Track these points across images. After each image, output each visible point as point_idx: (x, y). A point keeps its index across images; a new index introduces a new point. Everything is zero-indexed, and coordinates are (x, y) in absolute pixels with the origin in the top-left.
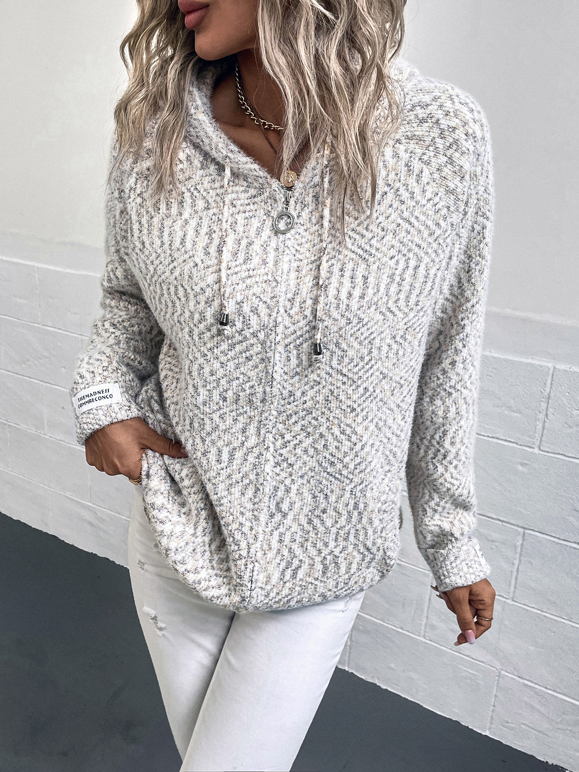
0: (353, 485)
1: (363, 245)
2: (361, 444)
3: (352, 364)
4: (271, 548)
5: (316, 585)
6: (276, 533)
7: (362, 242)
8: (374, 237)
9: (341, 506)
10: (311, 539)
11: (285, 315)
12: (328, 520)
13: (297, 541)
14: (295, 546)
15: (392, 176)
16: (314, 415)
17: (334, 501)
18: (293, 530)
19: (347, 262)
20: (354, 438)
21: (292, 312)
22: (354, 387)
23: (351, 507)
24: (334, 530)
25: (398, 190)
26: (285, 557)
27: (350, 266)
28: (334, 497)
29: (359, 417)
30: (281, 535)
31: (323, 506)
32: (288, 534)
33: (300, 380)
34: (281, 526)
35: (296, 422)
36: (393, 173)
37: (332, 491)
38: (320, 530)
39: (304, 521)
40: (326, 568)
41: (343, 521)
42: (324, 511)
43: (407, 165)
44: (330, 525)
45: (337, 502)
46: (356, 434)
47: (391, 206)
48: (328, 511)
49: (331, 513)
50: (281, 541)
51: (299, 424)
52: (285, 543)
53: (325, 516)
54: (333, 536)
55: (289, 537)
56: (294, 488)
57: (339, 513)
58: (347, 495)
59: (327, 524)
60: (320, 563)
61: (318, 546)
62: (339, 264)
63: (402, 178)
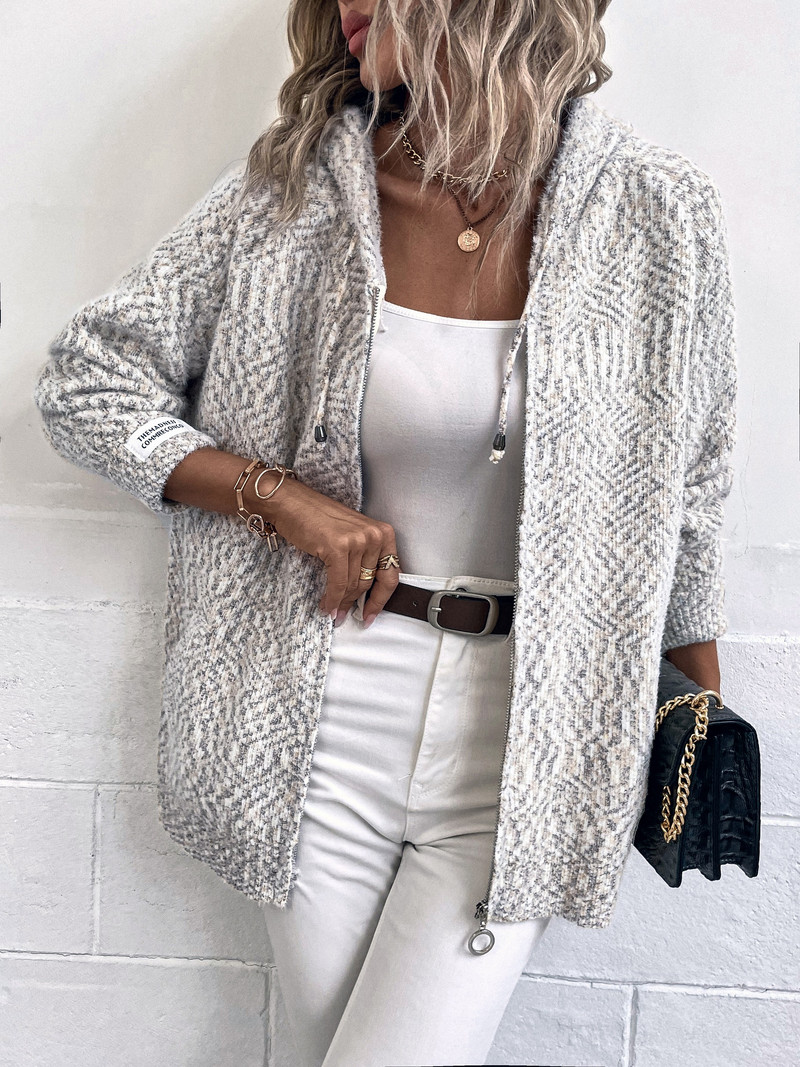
0: (618, 635)
1: (612, 302)
2: (622, 573)
3: (610, 464)
4: (522, 732)
5: (577, 788)
6: (528, 712)
7: (611, 299)
8: (623, 292)
9: (605, 665)
10: (567, 715)
11: (537, 399)
12: (587, 686)
13: (554, 721)
14: (551, 728)
15: (639, 213)
16: (569, 533)
17: (594, 658)
18: (548, 706)
19: (598, 327)
20: (612, 563)
21: (546, 395)
22: (611, 494)
23: (619, 670)
24: (598, 704)
25: (648, 231)
26: (540, 744)
27: (602, 332)
28: (594, 652)
29: (618, 534)
30: (534, 713)
31: (580, 666)
32: (543, 712)
33: (553, 485)
34: (534, 701)
35: (547, 547)
36: (641, 209)
37: (591, 644)
38: (577, 701)
39: (559, 692)
40: (589, 764)
41: (609, 692)
42: (582, 674)
43: (655, 197)
44: (592, 696)
45: (598, 660)
46: (615, 558)
47: (641, 252)
48: (587, 673)
49: (592, 676)
50: (534, 722)
51: (551, 549)
52: (540, 725)
53: (583, 680)
54: (597, 713)
55: (544, 716)
56: (549, 645)
57: (602, 677)
58: (612, 649)
59: (587, 693)
60: (580, 753)
61: (576, 725)
62: (588, 331)
63: (652, 215)
